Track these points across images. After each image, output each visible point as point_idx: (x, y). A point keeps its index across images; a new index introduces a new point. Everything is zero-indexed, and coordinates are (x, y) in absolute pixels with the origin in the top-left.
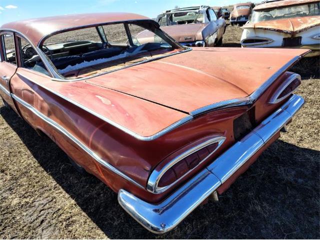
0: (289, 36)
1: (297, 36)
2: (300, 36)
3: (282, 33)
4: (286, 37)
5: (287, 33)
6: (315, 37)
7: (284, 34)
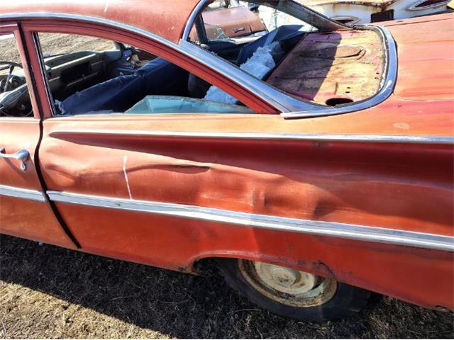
0: (379, 10)
1: (388, 9)
2: (391, 8)
3: (370, 7)
4: (375, 12)
5: (376, 6)
6: (410, 8)
7: (372, 8)
